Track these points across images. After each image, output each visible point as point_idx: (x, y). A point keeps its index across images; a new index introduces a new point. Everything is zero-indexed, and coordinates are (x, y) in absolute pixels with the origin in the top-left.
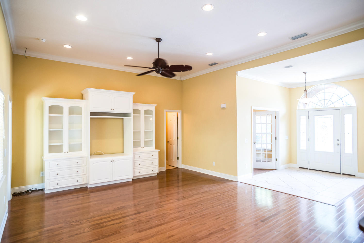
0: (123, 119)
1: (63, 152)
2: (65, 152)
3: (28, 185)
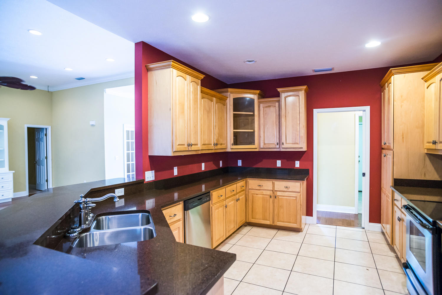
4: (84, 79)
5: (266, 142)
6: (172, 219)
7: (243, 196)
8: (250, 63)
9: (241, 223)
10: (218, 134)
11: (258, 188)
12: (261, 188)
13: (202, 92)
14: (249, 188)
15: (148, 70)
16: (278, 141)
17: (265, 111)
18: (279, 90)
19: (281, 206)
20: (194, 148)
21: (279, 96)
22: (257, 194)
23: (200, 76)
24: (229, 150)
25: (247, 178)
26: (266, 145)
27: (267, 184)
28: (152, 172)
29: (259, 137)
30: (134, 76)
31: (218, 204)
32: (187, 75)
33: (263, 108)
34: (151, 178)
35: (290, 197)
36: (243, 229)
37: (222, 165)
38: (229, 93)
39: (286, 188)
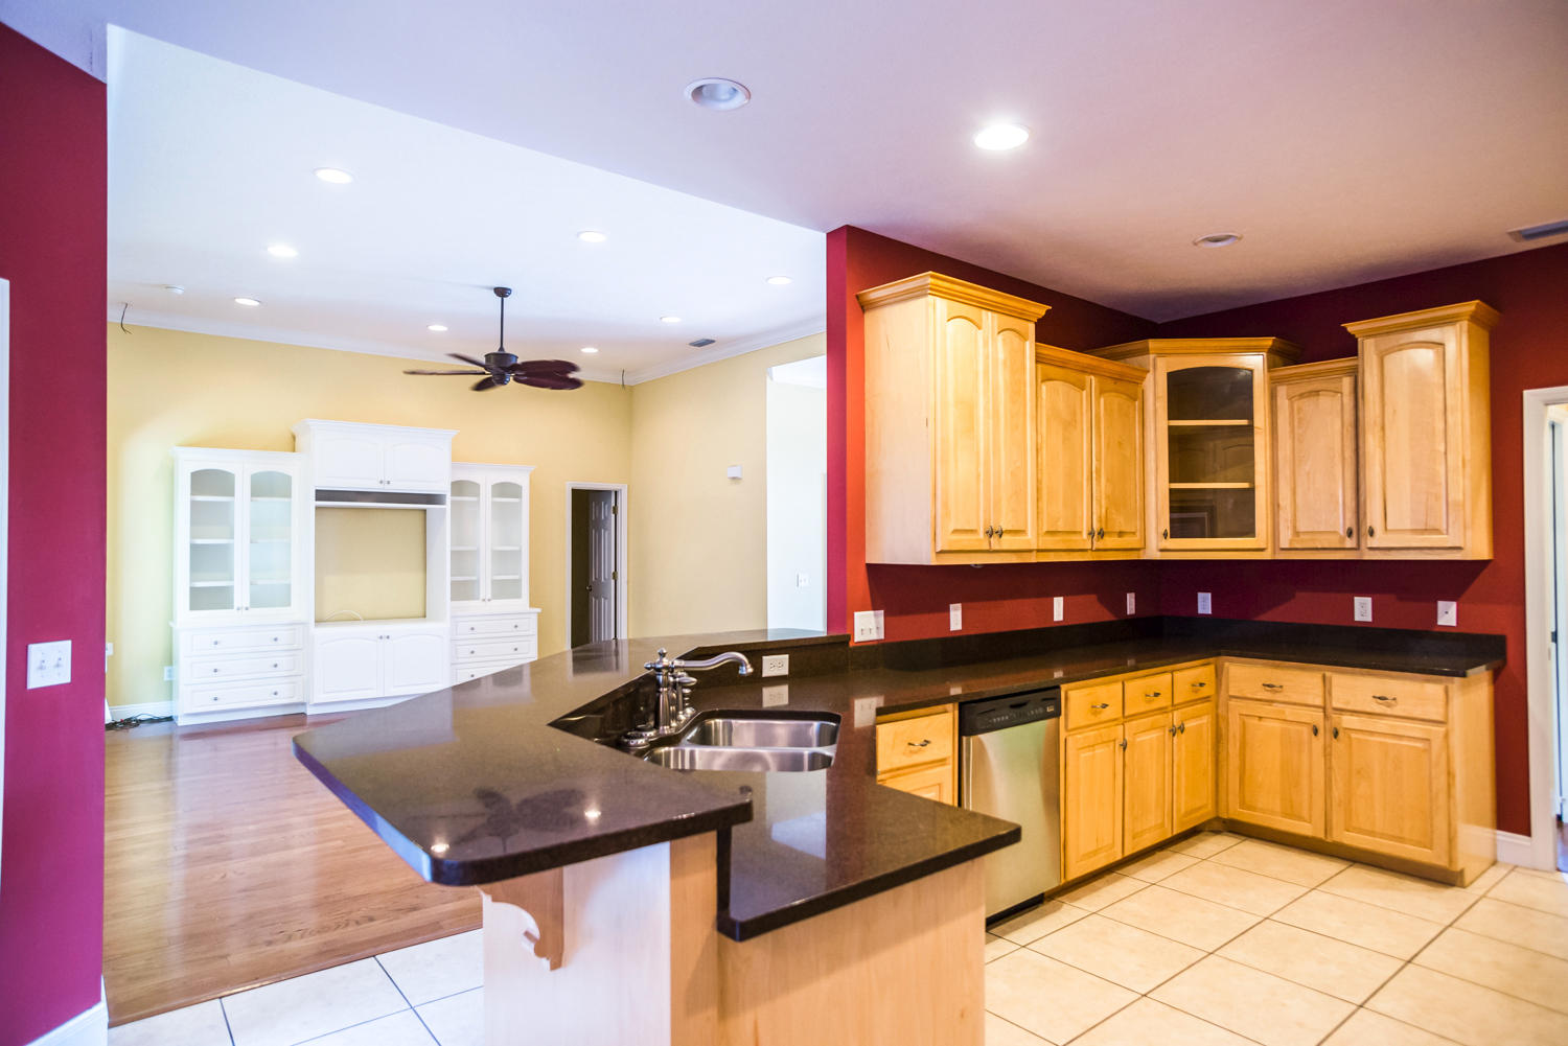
0: (425, 511)
1: (232, 607)
2: (238, 609)
3: (128, 704)
4: (713, 341)
5: (1301, 527)
6: (916, 753)
7: (1206, 720)
8: (1219, 244)
9: (1193, 816)
10: (1107, 497)
11: (1267, 695)
12: (1278, 697)
13: (1039, 359)
14: (1231, 693)
15: (865, 308)
16: (1351, 523)
17: (1299, 410)
18: (1352, 327)
19: (1359, 772)
20: (1007, 542)
21: (1355, 353)
22: (1260, 718)
23: (1033, 309)
24: (1153, 553)
25: (1219, 655)
26: (1302, 537)
27: (1302, 683)
28: (875, 615)
29: (1275, 506)
30: (824, 329)
31: (1092, 733)
32: (984, 312)
33: (1290, 399)
34: (874, 631)
35: (1400, 737)
36: (1201, 841)
37: (1133, 607)
38: (1152, 356)
39: (1379, 701)
